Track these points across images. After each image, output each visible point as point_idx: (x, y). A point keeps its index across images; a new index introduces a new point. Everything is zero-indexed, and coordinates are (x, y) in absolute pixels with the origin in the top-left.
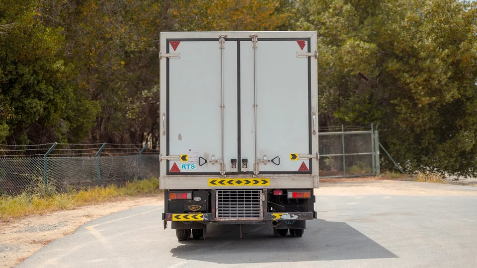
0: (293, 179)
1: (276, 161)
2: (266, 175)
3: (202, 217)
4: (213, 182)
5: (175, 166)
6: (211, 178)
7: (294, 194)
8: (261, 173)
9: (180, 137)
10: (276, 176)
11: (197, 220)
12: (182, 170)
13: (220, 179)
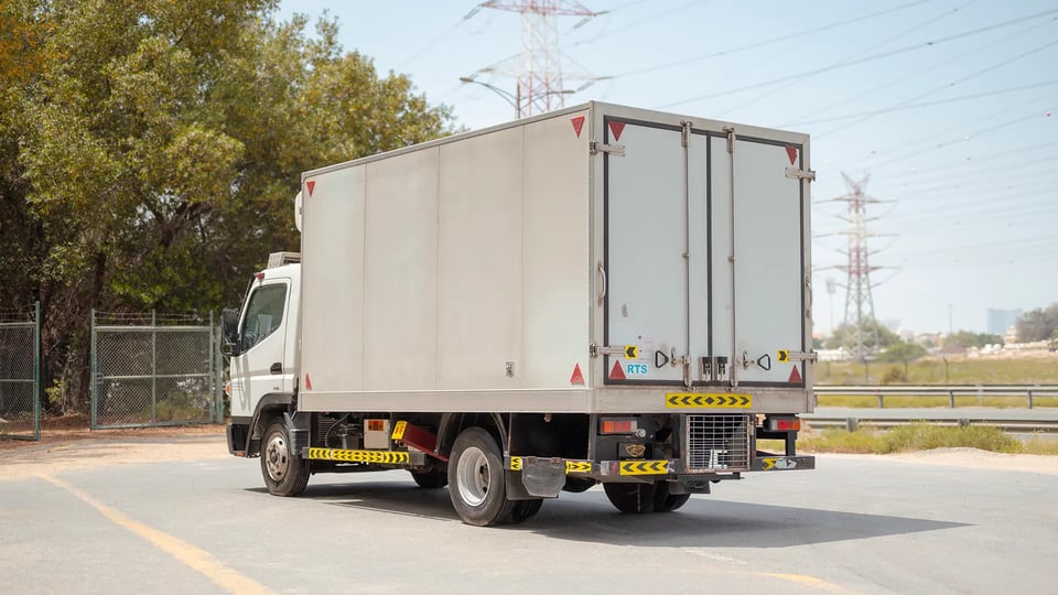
0: (781, 397)
1: (764, 362)
2: (748, 388)
3: (665, 466)
4: (672, 400)
5: (617, 366)
6: (671, 392)
7: (780, 424)
8: (742, 384)
9: (625, 311)
10: (759, 391)
11: (659, 472)
12: (629, 376)
13: (682, 395)
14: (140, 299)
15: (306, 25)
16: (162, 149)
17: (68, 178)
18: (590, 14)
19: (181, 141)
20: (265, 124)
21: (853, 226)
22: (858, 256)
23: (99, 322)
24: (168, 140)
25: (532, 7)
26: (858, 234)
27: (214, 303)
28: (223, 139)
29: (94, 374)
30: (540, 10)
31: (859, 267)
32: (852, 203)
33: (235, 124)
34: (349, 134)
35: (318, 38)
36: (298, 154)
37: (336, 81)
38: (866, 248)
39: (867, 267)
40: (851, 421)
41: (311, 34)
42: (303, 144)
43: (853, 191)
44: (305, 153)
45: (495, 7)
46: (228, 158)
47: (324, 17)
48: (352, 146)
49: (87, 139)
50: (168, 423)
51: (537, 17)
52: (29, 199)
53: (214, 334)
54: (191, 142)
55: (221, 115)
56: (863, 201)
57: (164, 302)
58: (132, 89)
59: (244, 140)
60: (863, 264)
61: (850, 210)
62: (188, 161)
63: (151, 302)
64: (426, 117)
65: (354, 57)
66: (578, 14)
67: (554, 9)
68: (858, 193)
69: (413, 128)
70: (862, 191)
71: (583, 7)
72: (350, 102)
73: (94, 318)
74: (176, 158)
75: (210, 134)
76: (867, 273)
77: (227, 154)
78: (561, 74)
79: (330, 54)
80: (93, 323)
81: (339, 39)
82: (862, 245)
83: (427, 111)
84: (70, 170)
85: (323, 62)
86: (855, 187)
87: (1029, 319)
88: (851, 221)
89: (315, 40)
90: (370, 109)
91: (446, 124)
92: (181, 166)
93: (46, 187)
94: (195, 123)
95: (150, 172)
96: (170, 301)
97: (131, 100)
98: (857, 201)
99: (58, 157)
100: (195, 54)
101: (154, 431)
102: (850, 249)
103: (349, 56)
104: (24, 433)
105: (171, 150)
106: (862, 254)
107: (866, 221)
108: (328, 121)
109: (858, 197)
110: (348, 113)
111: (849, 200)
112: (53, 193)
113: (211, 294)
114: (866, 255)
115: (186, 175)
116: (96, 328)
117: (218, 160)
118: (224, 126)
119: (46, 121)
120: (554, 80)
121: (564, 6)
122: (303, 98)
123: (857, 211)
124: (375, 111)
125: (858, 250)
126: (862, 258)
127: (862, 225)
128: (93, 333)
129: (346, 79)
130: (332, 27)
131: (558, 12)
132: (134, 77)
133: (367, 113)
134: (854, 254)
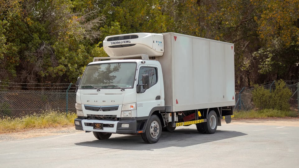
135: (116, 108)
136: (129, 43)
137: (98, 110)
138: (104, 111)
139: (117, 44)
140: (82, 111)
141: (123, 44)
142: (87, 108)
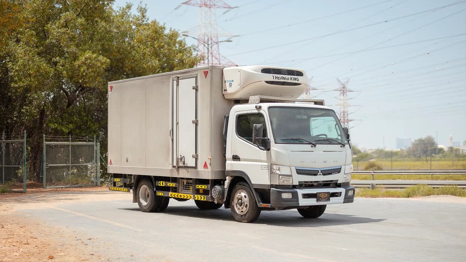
14: (62, 130)
15: (132, 8)
16: (73, 62)
17: (30, 75)
18: (230, 8)
19: (82, 59)
20: (118, 52)
21: (342, 102)
22: (344, 115)
23: (47, 140)
24: (75, 58)
25: (205, 5)
26: (344, 106)
27: (95, 132)
28: (101, 58)
29: (45, 164)
30: (208, 6)
31: (344, 120)
32: (342, 92)
33: (105, 51)
34: (155, 56)
35: (138, 14)
36: (134, 65)
37: (148, 33)
38: (347, 112)
39: (348, 119)
40: (372, 185)
41: (134, 12)
42: (136, 61)
43: (342, 87)
44: (137, 65)
45: (188, 4)
46: (104, 66)
47: (140, 5)
48: (157, 62)
49: (37, 58)
50: (76, 186)
51: (207, 9)
52: (13, 85)
53: (96, 146)
54: (86, 59)
55: (99, 47)
56: (346, 91)
57: (72, 131)
58: (59, 36)
59: (109, 59)
60: (346, 119)
61: (340, 95)
62: (85, 67)
63: (67, 131)
64: (185, 50)
65: (154, 22)
66: (225, 8)
67: (215, 5)
68: (344, 88)
69: (181, 54)
70: (346, 86)
71: (227, 5)
72: (155, 43)
73: (44, 138)
74: (79, 66)
75: (95, 55)
76: (348, 122)
77: (103, 64)
78: (217, 34)
79: (143, 21)
80: (44, 141)
81: (147, 14)
82: (346, 110)
83: (186, 47)
84: (31, 72)
85: (140, 25)
86: (342, 85)
87: (417, 143)
88: (341, 100)
89: (137, 15)
90: (164, 45)
91: (194, 53)
92: (82, 70)
93: (20, 80)
94: (88, 51)
95: (68, 73)
96: (75, 131)
97: (58, 40)
98: (344, 91)
99: (25, 66)
100: (87, 20)
101: (71, 189)
102: (340, 112)
103: (152, 22)
104: (19, 190)
105: (77, 63)
106: (346, 114)
107: (347, 100)
108: (145, 51)
109: (344, 89)
110: (154, 47)
111: (340, 91)
112: (23, 82)
113: (93, 128)
114: (347, 115)
115: (84, 74)
116: (45, 143)
117: (99, 67)
118: (100, 52)
119: (19, 50)
120: (214, 37)
121: (219, 4)
122: (135, 40)
123: (343, 95)
124: (166, 46)
125: (344, 112)
126: (346, 116)
127: (345, 101)
128: (44, 145)
129: (153, 32)
130: (144, 9)
131: (216, 7)
132: (60, 30)
133: (163, 47)
134: (342, 114)
135: (338, 171)
136: (296, 82)
137: (316, 175)
138: (324, 175)
139: (282, 80)
140: (291, 176)
141: (289, 81)
142: (300, 172)
